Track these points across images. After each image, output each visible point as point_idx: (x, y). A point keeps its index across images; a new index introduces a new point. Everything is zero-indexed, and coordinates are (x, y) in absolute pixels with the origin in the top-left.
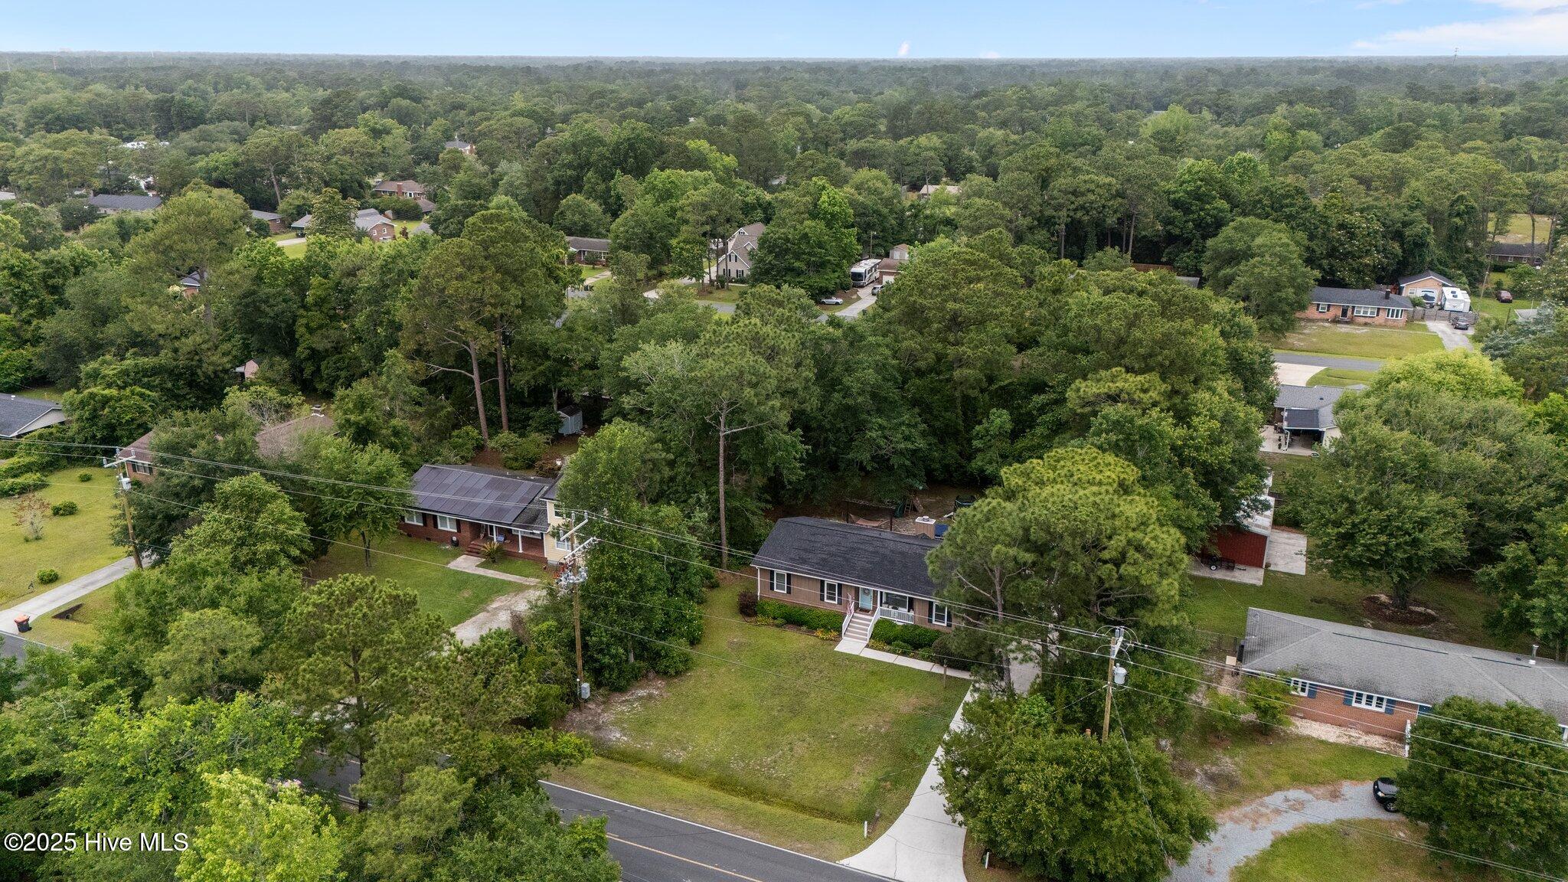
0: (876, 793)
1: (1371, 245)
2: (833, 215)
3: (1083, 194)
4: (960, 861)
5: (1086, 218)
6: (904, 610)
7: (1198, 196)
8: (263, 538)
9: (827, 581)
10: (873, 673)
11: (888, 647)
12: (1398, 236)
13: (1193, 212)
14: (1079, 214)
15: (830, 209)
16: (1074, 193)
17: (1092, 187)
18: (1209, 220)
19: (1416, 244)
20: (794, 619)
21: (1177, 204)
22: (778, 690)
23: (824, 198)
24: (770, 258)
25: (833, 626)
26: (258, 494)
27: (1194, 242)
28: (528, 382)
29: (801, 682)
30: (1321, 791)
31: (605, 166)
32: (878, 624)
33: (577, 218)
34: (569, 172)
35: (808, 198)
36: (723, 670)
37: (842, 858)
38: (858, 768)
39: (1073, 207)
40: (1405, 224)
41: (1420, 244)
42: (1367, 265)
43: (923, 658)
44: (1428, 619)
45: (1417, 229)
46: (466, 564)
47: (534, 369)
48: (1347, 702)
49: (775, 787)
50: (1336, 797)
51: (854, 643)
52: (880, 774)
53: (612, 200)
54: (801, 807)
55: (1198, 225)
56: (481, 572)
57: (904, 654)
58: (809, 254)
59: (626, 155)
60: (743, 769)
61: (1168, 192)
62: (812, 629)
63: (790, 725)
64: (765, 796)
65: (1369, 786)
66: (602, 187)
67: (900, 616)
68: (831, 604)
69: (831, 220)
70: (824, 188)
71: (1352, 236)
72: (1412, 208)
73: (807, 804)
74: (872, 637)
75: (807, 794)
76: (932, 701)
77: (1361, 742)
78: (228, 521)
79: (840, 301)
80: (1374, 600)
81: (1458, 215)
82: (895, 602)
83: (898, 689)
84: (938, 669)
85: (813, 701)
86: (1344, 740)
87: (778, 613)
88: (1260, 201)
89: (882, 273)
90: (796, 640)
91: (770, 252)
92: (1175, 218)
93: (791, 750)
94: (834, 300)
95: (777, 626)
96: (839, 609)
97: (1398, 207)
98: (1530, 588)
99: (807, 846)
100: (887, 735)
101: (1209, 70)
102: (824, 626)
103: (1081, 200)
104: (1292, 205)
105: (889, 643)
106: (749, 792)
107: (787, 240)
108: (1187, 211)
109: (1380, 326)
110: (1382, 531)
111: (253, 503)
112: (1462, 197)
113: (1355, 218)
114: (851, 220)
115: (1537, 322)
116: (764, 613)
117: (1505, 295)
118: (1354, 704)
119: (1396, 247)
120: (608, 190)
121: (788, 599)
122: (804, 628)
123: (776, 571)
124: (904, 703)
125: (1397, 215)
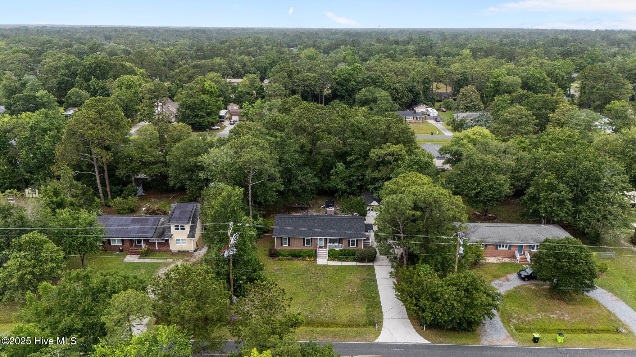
0: (369, 314)
1: (404, 95)
2: (211, 92)
3: (306, 81)
4: (414, 330)
5: (309, 90)
6: (337, 244)
7: (345, 80)
8: (46, 261)
9: (306, 238)
10: (337, 270)
11: (336, 259)
12: (411, 91)
13: (344, 86)
14: (306, 88)
15: (210, 90)
16: (303, 80)
17: (309, 78)
18: (350, 89)
19: (417, 94)
20: (295, 256)
21: (338, 83)
22: (307, 284)
23: (206, 85)
24: (188, 112)
25: (313, 255)
26: (38, 241)
27: (346, 97)
28: (125, 174)
29: (313, 279)
30: (503, 279)
31: (85, 75)
32: (330, 251)
33: (78, 99)
34: (66, 78)
35: (199, 86)
36: (279, 281)
37: (375, 340)
38: (357, 306)
39: (303, 85)
40: (413, 87)
41: (418, 94)
42: (403, 102)
43: (352, 261)
44: (495, 218)
45: (417, 89)
46: (131, 258)
47: (126, 168)
48: (497, 249)
49: (331, 321)
50: (508, 280)
51: (322, 260)
52: (366, 306)
53: (92, 90)
54: (344, 326)
55: (347, 91)
56: (142, 261)
57: (344, 261)
58: (206, 109)
59: (95, 69)
60: (314, 316)
61: (334, 79)
62: (304, 259)
63: (320, 296)
64: (328, 325)
65: (515, 275)
66: (85, 84)
67: (336, 246)
68: (308, 247)
69: (211, 94)
70: (205, 81)
71: (398, 92)
72: (413, 81)
73: (346, 324)
74: (329, 256)
75: (344, 320)
76: (365, 276)
77: (503, 261)
78: (25, 257)
79: (219, 127)
80: (476, 214)
81: (427, 83)
82: (333, 241)
83: (350, 274)
84: (359, 264)
85: (322, 285)
86: (498, 261)
87: (287, 254)
88: (368, 81)
89: (231, 115)
90: (299, 264)
91: (187, 109)
92: (338, 88)
93: (327, 305)
94: (216, 127)
95: (289, 260)
96: (312, 248)
97: (409, 81)
98: (539, 201)
99: (359, 339)
100: (358, 292)
101: (301, 33)
102: (309, 256)
103: (306, 83)
104: (379, 82)
105: (336, 258)
106: (321, 325)
107: (195, 103)
108: (342, 85)
109: (414, 123)
110: (490, 190)
111: (37, 246)
112: (427, 77)
113: (397, 86)
114: (218, 94)
115: (479, 117)
116: (282, 255)
117: (444, 109)
118: (499, 249)
119: (411, 95)
120: (89, 86)
121: (291, 248)
122: (301, 258)
123: (283, 237)
124: (356, 279)
125: (410, 84)
